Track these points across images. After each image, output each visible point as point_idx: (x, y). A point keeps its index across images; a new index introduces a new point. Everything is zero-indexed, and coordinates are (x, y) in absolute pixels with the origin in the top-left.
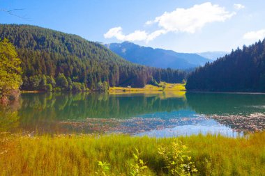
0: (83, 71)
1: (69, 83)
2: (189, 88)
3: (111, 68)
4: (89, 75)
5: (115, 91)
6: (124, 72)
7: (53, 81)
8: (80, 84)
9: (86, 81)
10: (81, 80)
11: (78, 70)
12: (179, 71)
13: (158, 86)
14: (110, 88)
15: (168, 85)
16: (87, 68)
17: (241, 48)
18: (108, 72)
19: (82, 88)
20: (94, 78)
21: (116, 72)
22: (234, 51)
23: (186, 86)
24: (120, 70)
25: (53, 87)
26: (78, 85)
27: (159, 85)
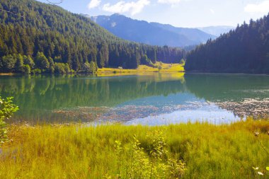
0: (66, 49)
1: (51, 64)
2: (187, 69)
3: (99, 46)
4: (73, 55)
5: (104, 73)
6: (115, 51)
7: (32, 61)
8: (63, 64)
9: (70, 61)
10: (64, 60)
11: (60, 48)
12: (177, 49)
13: (154, 67)
14: (99, 69)
15: (165, 65)
16: (71, 46)
17: (248, 23)
18: (95, 50)
19: (66, 70)
20: (79, 58)
21: (105, 50)
22: (240, 25)
23: (184, 67)
24: (109, 48)
25: (32, 69)
26: (61, 66)
27: (155, 65)
